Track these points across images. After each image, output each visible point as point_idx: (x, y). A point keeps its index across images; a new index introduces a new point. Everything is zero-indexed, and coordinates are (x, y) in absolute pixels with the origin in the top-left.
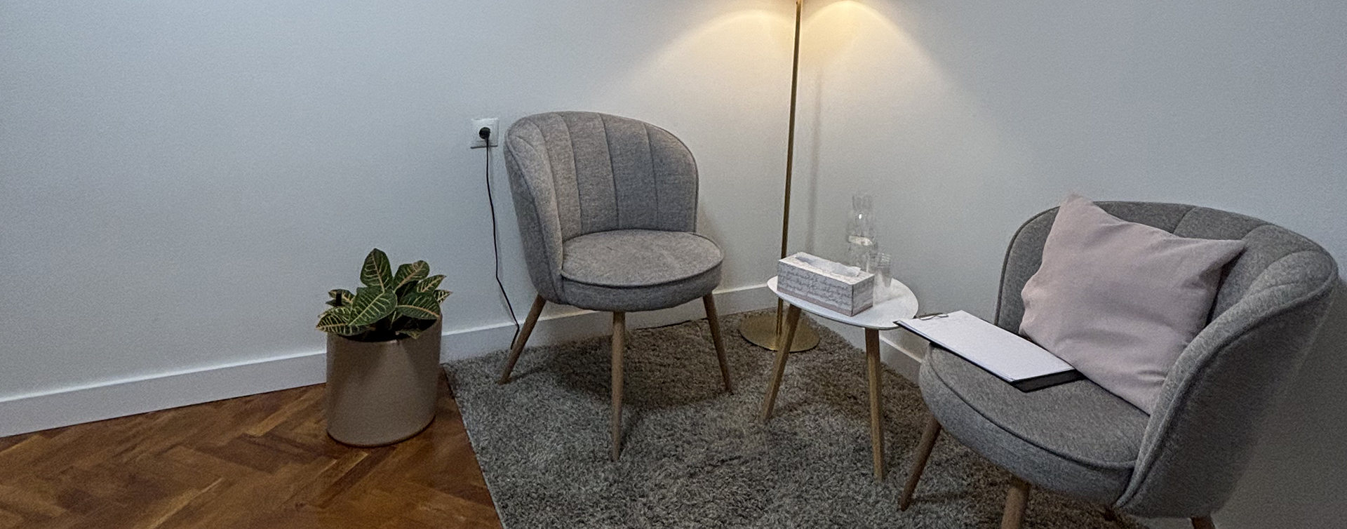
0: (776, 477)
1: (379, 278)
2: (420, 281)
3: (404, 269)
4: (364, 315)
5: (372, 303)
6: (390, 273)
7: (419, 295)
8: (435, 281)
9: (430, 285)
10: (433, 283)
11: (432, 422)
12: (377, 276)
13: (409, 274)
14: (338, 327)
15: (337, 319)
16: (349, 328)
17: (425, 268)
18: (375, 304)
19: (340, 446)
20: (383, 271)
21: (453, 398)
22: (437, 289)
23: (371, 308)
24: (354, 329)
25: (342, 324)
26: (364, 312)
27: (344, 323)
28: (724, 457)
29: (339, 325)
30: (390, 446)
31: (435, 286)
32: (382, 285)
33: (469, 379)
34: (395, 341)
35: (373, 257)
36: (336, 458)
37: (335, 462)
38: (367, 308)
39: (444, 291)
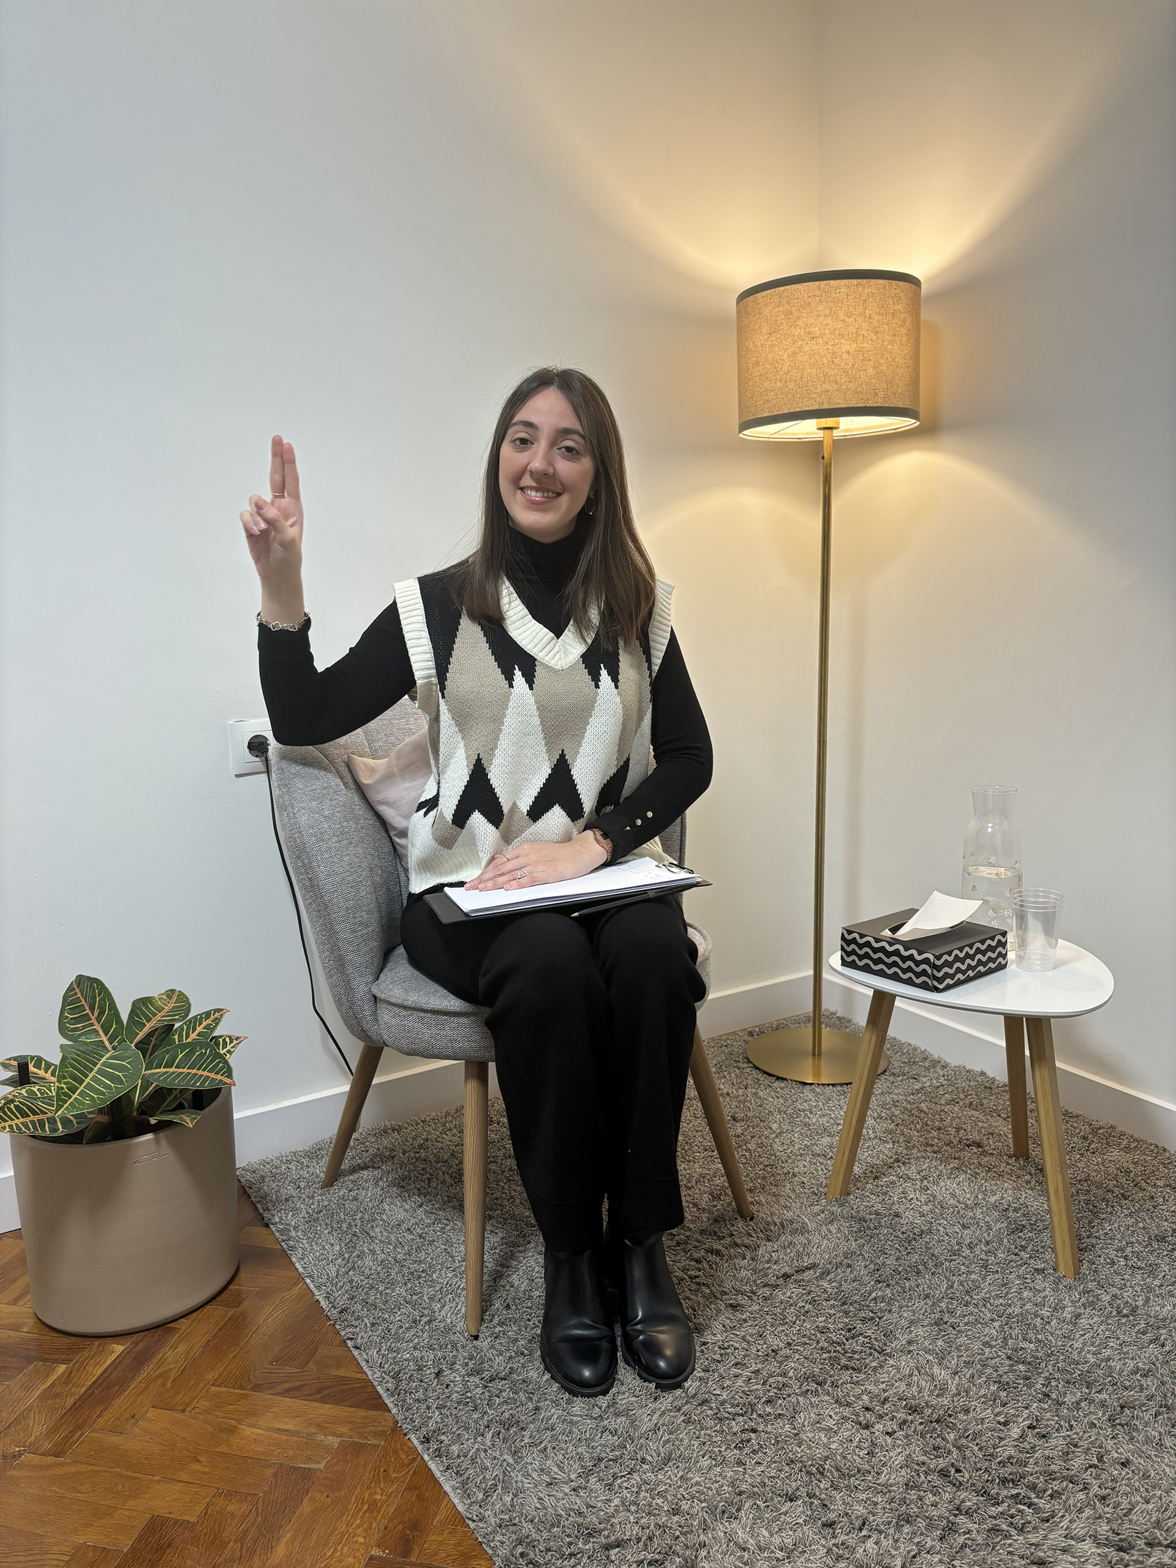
0: (888, 1291)
1: (97, 1027)
2: (177, 1025)
3: (142, 1006)
4: (82, 1094)
5: (96, 1069)
6: (117, 1014)
7: (183, 1047)
8: (209, 1021)
9: (199, 1029)
10: (204, 1024)
11: (237, 1271)
12: (92, 1025)
13: (154, 1015)
14: (32, 1122)
15: (28, 1107)
16: (55, 1121)
17: (183, 1003)
18: (100, 1072)
19: (67, 1340)
20: (101, 1013)
21: (267, 1226)
22: (216, 1033)
23: (94, 1079)
24: (65, 1121)
25: (41, 1117)
26: (82, 1088)
27: (44, 1113)
28: (787, 1269)
29: (35, 1118)
30: (163, 1327)
31: (210, 1028)
32: (104, 1039)
33: (291, 1190)
34: (150, 1136)
35: (77, 990)
36: (64, 1362)
37: (62, 1368)
38: (87, 1080)
39: (230, 1037)
